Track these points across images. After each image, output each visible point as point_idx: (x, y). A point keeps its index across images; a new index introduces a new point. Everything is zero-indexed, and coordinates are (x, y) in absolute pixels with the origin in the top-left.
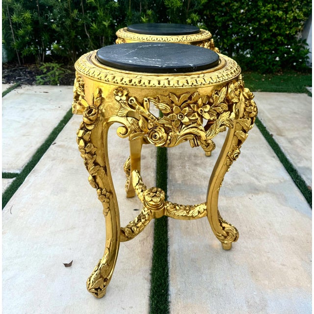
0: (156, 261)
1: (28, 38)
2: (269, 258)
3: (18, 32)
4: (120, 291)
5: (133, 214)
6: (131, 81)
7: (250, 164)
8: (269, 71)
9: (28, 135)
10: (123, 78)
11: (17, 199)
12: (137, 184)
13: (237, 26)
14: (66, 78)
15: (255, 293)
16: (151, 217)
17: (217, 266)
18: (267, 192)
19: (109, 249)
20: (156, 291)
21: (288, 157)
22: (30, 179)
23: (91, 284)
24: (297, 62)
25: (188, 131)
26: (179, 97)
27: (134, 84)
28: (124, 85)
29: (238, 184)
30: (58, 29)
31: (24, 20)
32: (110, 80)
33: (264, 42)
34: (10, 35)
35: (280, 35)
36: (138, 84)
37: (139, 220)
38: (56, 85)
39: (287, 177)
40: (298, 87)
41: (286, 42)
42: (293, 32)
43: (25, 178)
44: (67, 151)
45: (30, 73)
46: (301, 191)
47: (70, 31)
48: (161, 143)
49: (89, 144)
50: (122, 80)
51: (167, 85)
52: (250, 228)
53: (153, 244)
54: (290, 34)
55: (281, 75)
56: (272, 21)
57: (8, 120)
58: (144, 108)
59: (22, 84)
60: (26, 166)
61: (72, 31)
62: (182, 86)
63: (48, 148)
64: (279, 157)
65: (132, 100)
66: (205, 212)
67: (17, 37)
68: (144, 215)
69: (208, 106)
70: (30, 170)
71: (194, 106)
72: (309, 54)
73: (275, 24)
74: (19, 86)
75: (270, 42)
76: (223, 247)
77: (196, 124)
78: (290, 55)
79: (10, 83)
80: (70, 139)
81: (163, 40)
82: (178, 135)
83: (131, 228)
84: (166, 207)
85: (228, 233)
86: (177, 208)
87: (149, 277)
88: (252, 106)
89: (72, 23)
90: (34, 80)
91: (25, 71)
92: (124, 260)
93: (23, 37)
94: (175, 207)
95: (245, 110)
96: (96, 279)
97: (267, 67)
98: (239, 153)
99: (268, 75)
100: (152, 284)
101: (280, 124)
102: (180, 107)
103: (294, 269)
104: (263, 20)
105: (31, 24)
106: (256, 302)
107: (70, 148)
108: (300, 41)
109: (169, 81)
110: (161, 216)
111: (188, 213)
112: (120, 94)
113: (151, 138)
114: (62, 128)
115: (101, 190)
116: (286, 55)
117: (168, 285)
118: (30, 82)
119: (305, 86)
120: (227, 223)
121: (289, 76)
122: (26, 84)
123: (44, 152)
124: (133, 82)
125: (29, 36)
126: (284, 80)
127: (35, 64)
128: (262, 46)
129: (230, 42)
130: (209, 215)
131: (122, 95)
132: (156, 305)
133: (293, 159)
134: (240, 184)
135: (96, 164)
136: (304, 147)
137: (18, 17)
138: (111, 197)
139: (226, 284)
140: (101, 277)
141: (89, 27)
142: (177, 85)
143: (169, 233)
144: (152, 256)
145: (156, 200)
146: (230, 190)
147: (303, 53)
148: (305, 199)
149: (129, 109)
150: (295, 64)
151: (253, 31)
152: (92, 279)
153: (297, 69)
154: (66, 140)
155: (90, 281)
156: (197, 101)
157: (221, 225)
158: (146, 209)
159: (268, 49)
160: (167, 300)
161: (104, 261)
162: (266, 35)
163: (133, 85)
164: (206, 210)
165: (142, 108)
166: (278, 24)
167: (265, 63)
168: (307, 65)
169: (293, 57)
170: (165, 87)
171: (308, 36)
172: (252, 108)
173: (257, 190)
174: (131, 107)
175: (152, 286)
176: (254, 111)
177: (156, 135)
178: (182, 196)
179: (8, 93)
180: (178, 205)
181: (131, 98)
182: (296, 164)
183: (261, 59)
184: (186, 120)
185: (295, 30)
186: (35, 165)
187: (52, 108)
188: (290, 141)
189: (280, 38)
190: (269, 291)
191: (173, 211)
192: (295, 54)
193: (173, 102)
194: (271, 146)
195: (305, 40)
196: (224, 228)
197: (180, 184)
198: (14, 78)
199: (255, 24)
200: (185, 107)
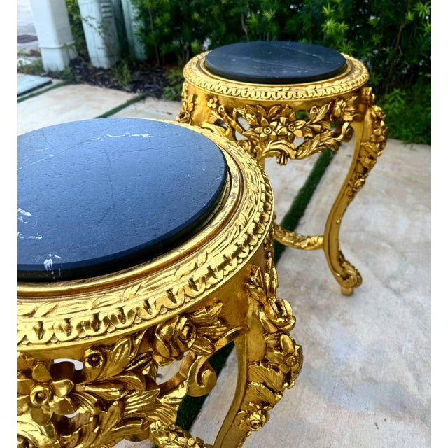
30: (202, 20)
59: (149, 95)
61: (221, 24)
79: (135, 93)
91: (161, 76)
146: (348, 388)
173: (404, 408)
198: (142, 86)
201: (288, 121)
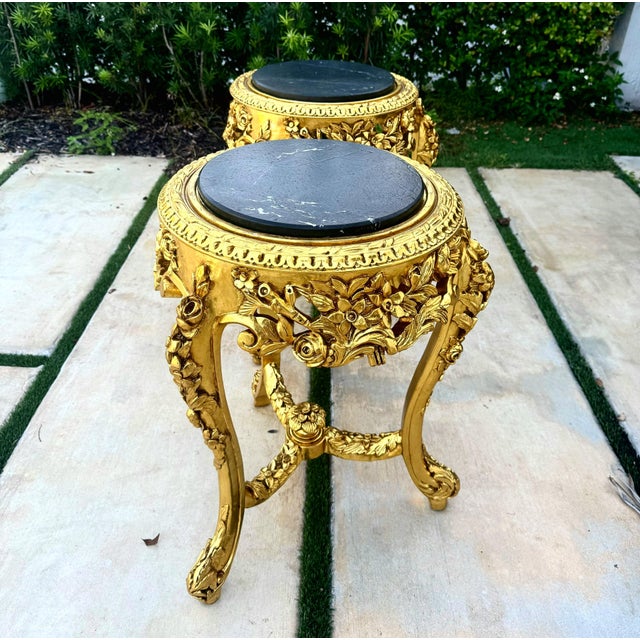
0: (310, 533)
1: (46, 56)
2: (512, 525)
3: (25, 43)
4: (245, 589)
5: (267, 441)
6: (262, 258)
7: (490, 333)
8: (540, 120)
9: (59, 273)
10: (248, 251)
11: (49, 411)
12: (274, 390)
13: (478, 26)
14: (128, 139)
15: (484, 592)
16: (300, 458)
17: (418, 541)
18: (520, 392)
19: (225, 523)
20: (309, 591)
21: (564, 317)
22: (70, 368)
23: (195, 583)
24: (598, 100)
25: (365, 340)
26: (348, 283)
27: (269, 264)
28: (250, 265)
29: (465, 376)
30: (109, 39)
31: (38, 20)
32: (225, 253)
33: (533, 60)
34: (10, 49)
35: (566, 45)
36: (275, 264)
37: (279, 465)
38: (109, 154)
39: (558, 360)
40: (596, 157)
41: (576, 60)
42: (591, 40)
43: (60, 367)
44: (139, 308)
45: (54, 126)
46: (584, 390)
47: (134, 43)
48: (316, 362)
49: (188, 363)
50: (245, 255)
51: (326, 265)
52: (483, 466)
53: (304, 500)
54: (584, 42)
55: (564, 129)
56: (550, 17)
57: (17, 238)
58: (286, 301)
59: (39, 152)
60: (62, 341)
61: (137, 41)
62: (354, 267)
63: (100, 301)
64: (546, 317)
65: (264, 288)
66: (399, 447)
67: (24, 53)
68: (288, 456)
69: (401, 294)
70: (70, 350)
71: (374, 298)
72: (623, 84)
73: (554, 22)
74: (33, 157)
75: (544, 59)
76: (431, 505)
77: (378, 326)
78: (583, 87)
79: (14, 151)
80: (143, 279)
81: (323, 113)
82: (347, 348)
83: (264, 482)
84: (327, 438)
85: (439, 483)
86: (349, 440)
87: (297, 564)
88: (484, 272)
89: (138, 25)
90: (63, 144)
91: (44, 123)
92: (251, 532)
93: (37, 53)
94: (344, 439)
95: (471, 279)
96: (203, 575)
97: (536, 113)
98: (460, 351)
99: (537, 128)
100: (302, 577)
101: (553, 243)
102: (350, 299)
103: (558, 545)
104: (530, 15)
105: (51, 28)
106: (484, 609)
107: (143, 299)
108: (604, 57)
109: (330, 258)
110: (319, 454)
111: (368, 449)
112: (242, 278)
113: (299, 352)
114: (126, 256)
115: (211, 430)
116: (574, 88)
117: (331, 579)
118: (56, 149)
119: (610, 153)
120: (438, 465)
121: (580, 129)
122: (48, 153)
123: (94, 310)
124: (265, 261)
125: (50, 51)
126: (570, 140)
127: (64, 106)
128: (527, 66)
129: (461, 60)
130: (406, 453)
131: (247, 280)
132: (309, 616)
133: (574, 322)
134: (469, 376)
135: (200, 392)
136: (596, 295)
137: (26, 15)
138: (227, 440)
139: (433, 576)
140: (213, 569)
141: (171, 33)
142: (345, 266)
143: (333, 477)
144: (302, 523)
145: (309, 428)
146: (450, 388)
147: (610, 83)
148: (588, 406)
149: (259, 303)
150: (593, 105)
151: (508, 38)
152: (196, 574)
153: (597, 114)
154: (134, 282)
155: (192, 577)
156: (381, 288)
157: (428, 469)
158: (291, 444)
159: (540, 74)
160: (328, 607)
161: (216, 543)
162: (537, 45)
163: (265, 265)
164: (401, 444)
165: (281, 301)
166: (561, 23)
167: (533, 103)
168: (618, 105)
169: (590, 90)
170: (324, 269)
171: (622, 45)
172: (485, 276)
173: (500, 388)
174: (264, 300)
175: (302, 581)
176: (488, 282)
177: (307, 348)
178: (358, 402)
179: (12, 173)
180: (349, 434)
181: (262, 286)
182: (578, 332)
183: (524, 95)
184: (360, 321)
185: (596, 35)
186: (78, 338)
187: (103, 210)
188: (571, 282)
189: (565, 51)
190: (510, 588)
191: (340, 445)
192: (594, 83)
193: (336, 292)
194: (533, 293)
195: (616, 54)
196: (432, 474)
197: (355, 378)
198: (21, 141)
199: (513, 24)
200: (359, 299)
201: (370, 136)
